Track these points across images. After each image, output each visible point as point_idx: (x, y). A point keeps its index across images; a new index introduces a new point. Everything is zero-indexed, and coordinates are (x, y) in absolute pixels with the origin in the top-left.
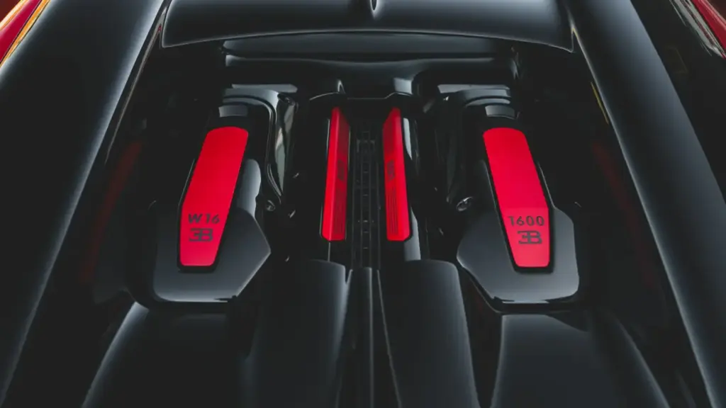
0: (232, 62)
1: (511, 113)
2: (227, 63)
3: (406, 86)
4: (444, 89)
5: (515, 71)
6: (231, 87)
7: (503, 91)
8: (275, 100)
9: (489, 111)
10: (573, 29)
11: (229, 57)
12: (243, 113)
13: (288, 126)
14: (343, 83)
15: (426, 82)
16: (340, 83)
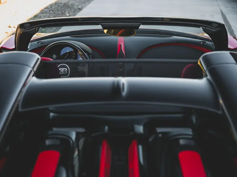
0: (53, 117)
1: (192, 143)
2: (51, 117)
3: (140, 129)
4: (159, 130)
5: (194, 121)
6: (52, 130)
7: (189, 132)
8: (74, 136)
9: (182, 142)
10: (221, 101)
11: (51, 114)
12: (58, 142)
13: (80, 147)
14: (109, 127)
15: (150, 127)
16: (107, 128)
